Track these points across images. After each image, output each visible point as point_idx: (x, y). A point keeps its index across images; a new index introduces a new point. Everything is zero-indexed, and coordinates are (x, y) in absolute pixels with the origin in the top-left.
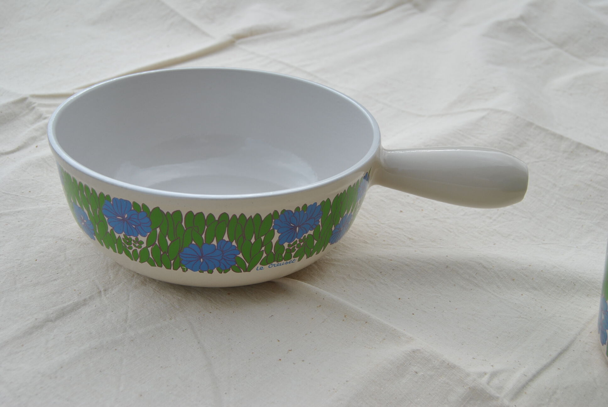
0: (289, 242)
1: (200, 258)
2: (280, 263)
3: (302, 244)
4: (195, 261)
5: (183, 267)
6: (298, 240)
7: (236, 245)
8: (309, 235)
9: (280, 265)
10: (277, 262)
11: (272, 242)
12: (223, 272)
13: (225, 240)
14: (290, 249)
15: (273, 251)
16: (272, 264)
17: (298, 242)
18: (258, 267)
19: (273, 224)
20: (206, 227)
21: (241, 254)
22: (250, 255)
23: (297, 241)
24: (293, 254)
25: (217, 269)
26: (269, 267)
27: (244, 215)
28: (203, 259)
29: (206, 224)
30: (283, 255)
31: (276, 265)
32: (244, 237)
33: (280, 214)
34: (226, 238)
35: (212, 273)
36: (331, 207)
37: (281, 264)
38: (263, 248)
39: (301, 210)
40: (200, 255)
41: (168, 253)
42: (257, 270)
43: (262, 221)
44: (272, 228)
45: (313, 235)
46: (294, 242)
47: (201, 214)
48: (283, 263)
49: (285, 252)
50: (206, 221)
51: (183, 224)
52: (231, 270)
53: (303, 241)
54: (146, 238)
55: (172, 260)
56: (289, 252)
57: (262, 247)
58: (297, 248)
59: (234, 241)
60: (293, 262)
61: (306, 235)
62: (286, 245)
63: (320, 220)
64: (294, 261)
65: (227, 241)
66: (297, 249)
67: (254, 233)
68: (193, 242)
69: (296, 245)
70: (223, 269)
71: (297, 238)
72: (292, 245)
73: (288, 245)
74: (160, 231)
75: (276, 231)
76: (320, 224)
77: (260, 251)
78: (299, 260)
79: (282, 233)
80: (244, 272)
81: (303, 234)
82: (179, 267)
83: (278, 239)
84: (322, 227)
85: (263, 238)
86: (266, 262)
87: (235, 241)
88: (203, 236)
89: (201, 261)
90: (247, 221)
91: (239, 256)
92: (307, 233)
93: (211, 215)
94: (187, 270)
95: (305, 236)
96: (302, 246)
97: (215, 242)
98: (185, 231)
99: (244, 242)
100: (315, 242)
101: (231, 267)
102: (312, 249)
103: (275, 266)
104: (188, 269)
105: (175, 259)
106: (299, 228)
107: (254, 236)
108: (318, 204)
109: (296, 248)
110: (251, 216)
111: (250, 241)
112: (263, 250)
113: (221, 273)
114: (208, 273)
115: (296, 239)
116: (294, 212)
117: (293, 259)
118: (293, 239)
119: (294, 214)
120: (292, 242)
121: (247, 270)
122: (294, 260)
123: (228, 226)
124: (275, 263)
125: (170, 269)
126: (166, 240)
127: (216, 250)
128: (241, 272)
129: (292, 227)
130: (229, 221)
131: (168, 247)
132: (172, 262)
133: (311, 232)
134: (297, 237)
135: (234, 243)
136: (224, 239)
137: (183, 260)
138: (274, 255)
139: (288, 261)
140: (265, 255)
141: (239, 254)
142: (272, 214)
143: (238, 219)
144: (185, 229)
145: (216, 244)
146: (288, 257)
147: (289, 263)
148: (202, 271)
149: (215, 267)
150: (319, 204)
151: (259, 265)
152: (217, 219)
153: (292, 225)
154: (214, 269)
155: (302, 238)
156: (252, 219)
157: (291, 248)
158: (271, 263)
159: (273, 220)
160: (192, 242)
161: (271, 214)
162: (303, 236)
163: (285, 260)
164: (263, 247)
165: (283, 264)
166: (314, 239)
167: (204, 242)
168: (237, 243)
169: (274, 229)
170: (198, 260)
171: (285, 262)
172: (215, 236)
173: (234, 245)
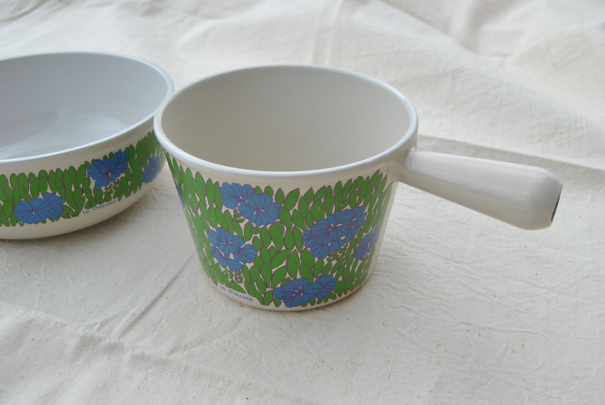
0: (106, 186)
1: (32, 212)
2: (102, 205)
3: (117, 186)
4: (28, 216)
5: (20, 222)
6: (113, 183)
7: (60, 196)
8: (121, 178)
9: (103, 206)
10: (100, 204)
11: (90, 188)
12: (55, 220)
13: (49, 193)
14: (108, 192)
15: (93, 195)
16: (96, 207)
17: (113, 185)
18: (84, 211)
19: (87, 173)
20: (30, 185)
21: (66, 202)
22: (74, 202)
23: (112, 184)
24: (112, 195)
25: (49, 218)
26: (94, 209)
27: (59, 169)
28: (35, 212)
29: (29, 182)
30: (103, 197)
31: (99, 207)
32: (65, 188)
33: (90, 164)
34: (49, 191)
35: (45, 223)
36: (136, 152)
37: (104, 205)
38: (84, 195)
39: (108, 157)
40: (31, 209)
41: (3, 212)
42: (84, 213)
43: (77, 172)
44: (87, 176)
45: (125, 178)
47: (23, 174)
48: (105, 204)
49: (104, 194)
50: (28, 179)
51: (10, 185)
52: (61, 217)
53: (118, 183)
55: (9, 218)
56: (108, 194)
57: (83, 193)
58: (114, 189)
59: (57, 192)
60: (114, 202)
61: (119, 178)
62: (103, 189)
63: (128, 164)
64: (115, 202)
65: (51, 194)
66: (114, 191)
67: (72, 182)
68: (22, 200)
69: (112, 188)
70: (54, 218)
71: (112, 182)
72: (109, 188)
73: (106, 189)
75: (91, 178)
76: (129, 167)
77: (82, 198)
78: (119, 200)
79: (97, 179)
80: (73, 217)
81: (116, 178)
82: (16, 223)
83: (95, 184)
84: (132, 169)
85: (81, 186)
86: (90, 206)
88: (30, 193)
89: (33, 214)
90: (63, 173)
91: (64, 204)
92: (119, 176)
93: (31, 174)
94: (24, 225)
95: (118, 179)
96: (118, 188)
97: (41, 196)
98: (13, 191)
99: (65, 192)
100: (130, 183)
101: (60, 215)
102: (128, 190)
103: (99, 208)
104: (25, 223)
105: (11, 217)
106: (111, 173)
107: (73, 185)
108: (123, 151)
109: (113, 190)
110: (66, 169)
111: (71, 190)
112: (84, 196)
113: (54, 221)
114: (43, 223)
115: (111, 183)
116: (102, 160)
117: (113, 200)
118: (108, 183)
119: (103, 162)
120: (108, 186)
121: (75, 215)
122: (115, 200)
123: (48, 181)
124: (98, 205)
125: (9, 226)
127: (43, 202)
128: (70, 217)
129: (104, 173)
130: (48, 176)
131: (3, 207)
132: (9, 219)
133: (123, 175)
134: (111, 181)
135: (57, 194)
136: (48, 192)
137: (17, 216)
138: (95, 199)
139: (110, 202)
140: (87, 200)
141: (64, 202)
142: (84, 164)
143: (55, 174)
144: (13, 189)
145: (42, 198)
146: (108, 199)
147: (111, 203)
148: (37, 223)
149: (47, 217)
151: (84, 209)
152: (37, 176)
153: (103, 171)
154: (46, 219)
155: (116, 181)
156: (68, 172)
157: (109, 191)
158: (94, 206)
159: (86, 170)
160: (21, 199)
161: (82, 165)
162: (117, 179)
163: (106, 202)
164: (84, 193)
165: (105, 206)
166: (127, 180)
167: (32, 198)
168: (60, 193)
169: (88, 177)
170: (30, 214)
171: (107, 203)
172: (40, 191)
173: (57, 196)
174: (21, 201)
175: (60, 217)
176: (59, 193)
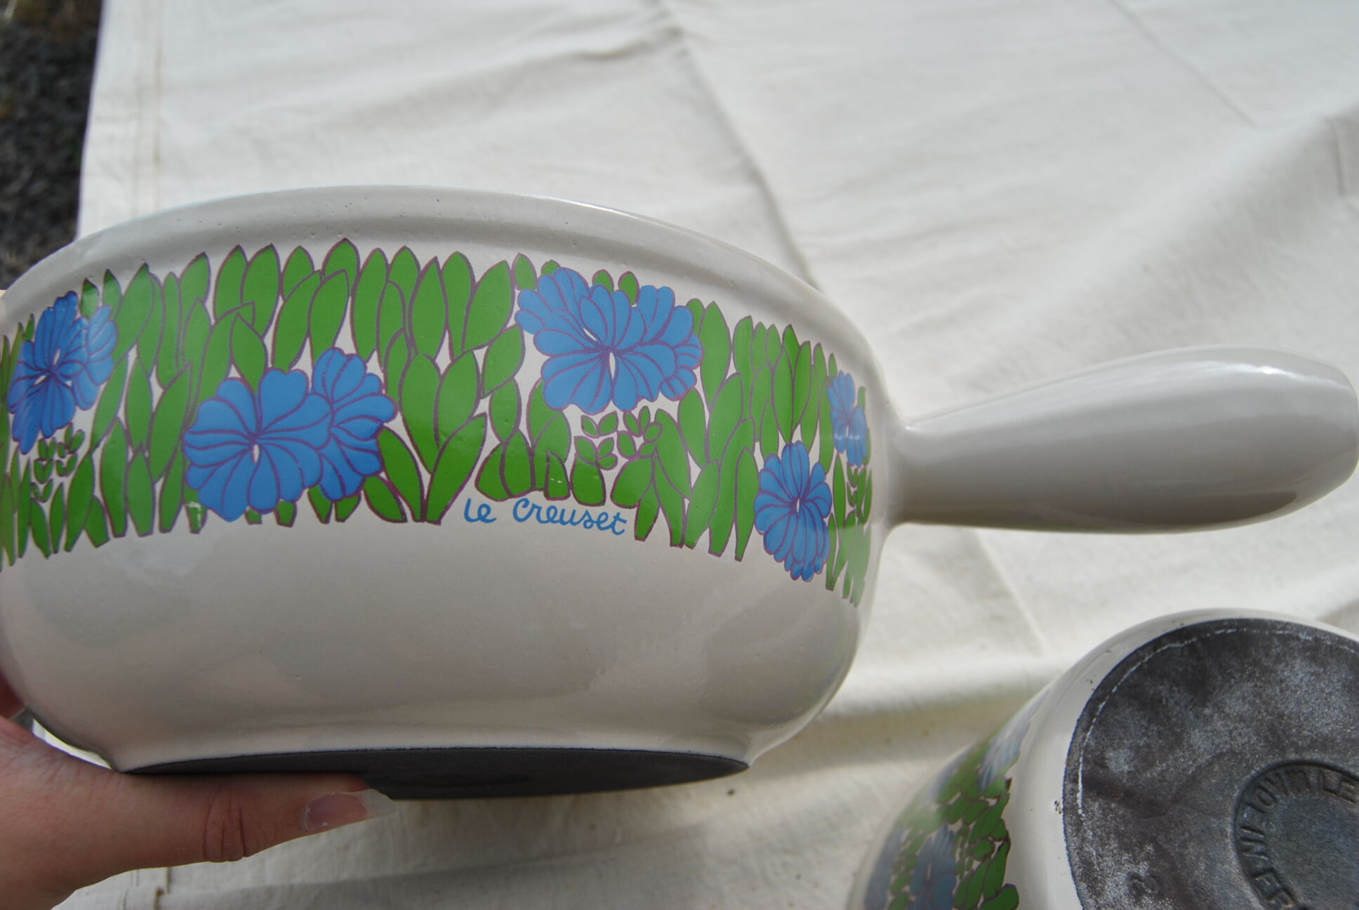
0: (587, 407)
1: (250, 441)
2: (558, 507)
3: (638, 442)
4: (233, 464)
5: (192, 505)
6: (621, 415)
7: (381, 376)
8: (662, 415)
9: (563, 524)
10: (547, 497)
11: (516, 385)
12: (333, 514)
13: (341, 351)
14: (592, 447)
15: (523, 427)
16: (527, 502)
17: (622, 427)
18: (468, 504)
19: (516, 308)
20: (281, 302)
21: (399, 419)
22: (437, 432)
23: (615, 415)
24: (609, 480)
25: (309, 496)
26: (515, 514)
27: (409, 250)
28: (261, 449)
29: (281, 291)
30: (568, 468)
31: (544, 518)
32: (411, 342)
33: (539, 277)
34: (345, 342)
35: (292, 524)
36: (732, 347)
37: (567, 519)
38: (484, 405)
39: (616, 289)
40: (253, 428)
41: (148, 445)
42: (467, 518)
43: (475, 286)
44: (512, 322)
45: (679, 429)
46: (603, 414)
47: (269, 253)
48: (574, 515)
49: (573, 449)
50: (281, 277)
51: (209, 303)
52: (363, 502)
53: (641, 429)
54: (96, 406)
55: (159, 479)
56: (592, 460)
57: (481, 395)
58: (621, 454)
59: (375, 355)
60: (613, 528)
61: (653, 407)
62: (574, 417)
63: (698, 373)
64: (619, 524)
65: (350, 357)
66: (622, 461)
67: (447, 326)
68: (233, 372)
69: (615, 437)
70: (334, 498)
71: (615, 404)
72: (600, 431)
73: (585, 423)
74: (138, 357)
75: (529, 338)
76: (699, 389)
77: (472, 418)
78: (640, 533)
79: (552, 354)
80: (415, 520)
81: (638, 398)
82: (180, 510)
83: (539, 376)
84: (710, 412)
85: (480, 355)
86: (501, 481)
87: (379, 356)
88: (268, 340)
89: (253, 458)
90: (422, 275)
91: (391, 425)
92: (651, 397)
93: (298, 256)
94: (204, 522)
95: (646, 412)
96: (640, 456)
97: (305, 364)
98: (212, 331)
99: (410, 364)
100: (695, 469)
101: (362, 488)
102: (688, 505)
103: (540, 521)
104: (210, 515)
105: (167, 470)
106: (617, 361)
107: (446, 341)
108: (680, 302)
109: (616, 453)
110: (435, 260)
111: (433, 361)
112: (484, 415)
113: (327, 520)
114: (279, 522)
115: (611, 407)
116: (590, 284)
117: (611, 509)
118: (598, 400)
119: (591, 291)
120: (595, 413)
121: (425, 512)
122: (619, 519)
123: (353, 293)
124: (539, 499)
125: (150, 530)
126: (150, 386)
127: (307, 395)
128: (404, 519)
129: (589, 346)
130: (359, 274)
131: (153, 417)
132: (159, 486)
133: (668, 406)
134: (612, 397)
135: (374, 367)
136: (338, 344)
137: (193, 463)
138: (532, 456)
139: (594, 515)
140: (492, 441)
141: (393, 418)
142: (510, 264)
143: (389, 268)
144: (213, 323)
145: (309, 372)
146: (588, 488)
147: (600, 527)
148: (255, 516)
149: (303, 488)
150: (684, 304)
151: (470, 492)
152: (318, 266)
153: (588, 333)
154: (300, 496)
155: (636, 414)
156: (440, 272)
157: (596, 444)
158: (522, 494)
159: (517, 292)
160: (228, 372)
161: (504, 263)
162: (640, 407)
163: (579, 502)
164: (485, 396)
165: (572, 523)
166: (686, 450)
167: (270, 365)
168: (384, 364)
169: (519, 326)
171: (581, 512)
172: (309, 334)
173: (372, 375)
174: (226, 378)
175: (359, 500)
176: (381, 366)
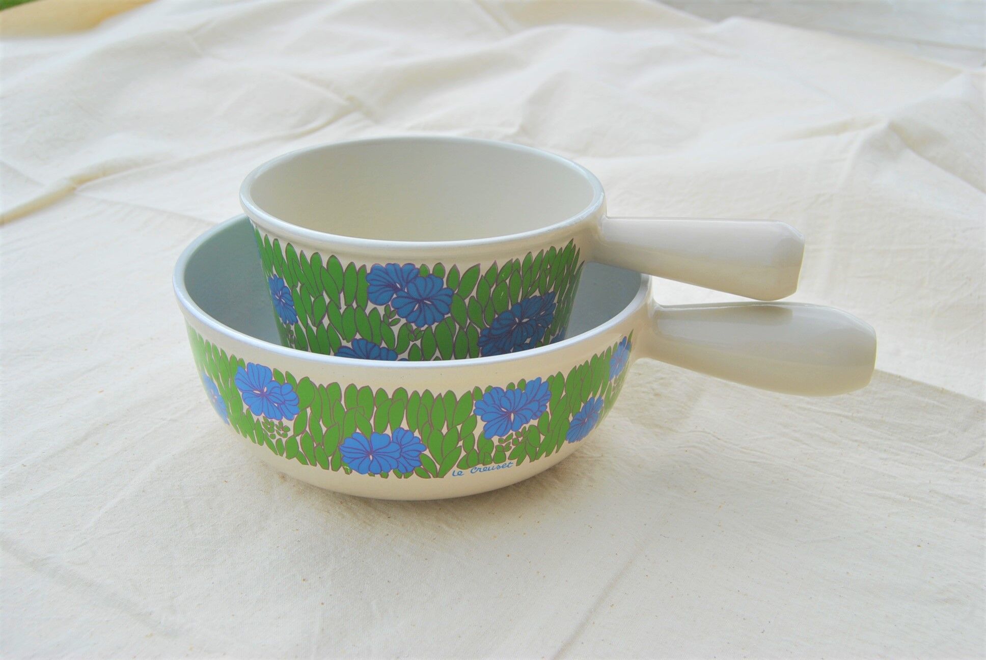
0: (501, 436)
1: (368, 453)
2: (488, 466)
3: (520, 439)
4: (362, 459)
5: (345, 467)
6: (514, 433)
7: (420, 437)
8: (531, 426)
9: (489, 470)
10: (484, 465)
11: (473, 435)
12: (403, 476)
13: (403, 429)
14: (502, 446)
15: (476, 447)
16: (476, 468)
17: (514, 437)
18: (454, 471)
19: (474, 408)
20: (375, 409)
21: (428, 450)
22: (442, 453)
23: (512, 434)
24: (508, 454)
25: (393, 471)
26: (471, 472)
27: (429, 391)
28: (373, 456)
29: (375, 404)
30: (492, 455)
31: (482, 470)
32: (431, 426)
33: (484, 392)
34: (404, 425)
35: (387, 478)
36: (565, 385)
37: (491, 468)
38: (461, 443)
39: (516, 387)
40: (369, 450)
41: (323, 444)
42: (453, 475)
43: (457, 403)
44: (472, 413)
45: (537, 427)
46: (507, 435)
47: (367, 389)
48: (493, 467)
49: (495, 449)
50: (374, 399)
51: (343, 402)
52: (414, 473)
53: (522, 434)
54: (293, 421)
55: (330, 456)
56: (502, 450)
57: (459, 440)
58: (513, 445)
59: (417, 430)
60: (508, 466)
61: (527, 426)
62: (495, 439)
63: (548, 404)
64: (510, 465)
65: (407, 431)
66: (513, 447)
67: (446, 419)
68: (358, 431)
69: (511, 441)
70: (404, 472)
71: (513, 430)
72: (505, 441)
73: (499, 441)
74: (312, 412)
75: (479, 418)
76: (548, 410)
77: (456, 448)
78: (518, 464)
79: (488, 422)
80: (434, 477)
81: (522, 425)
82: (340, 467)
83: (483, 430)
84: (551, 415)
85: (459, 427)
86: (466, 464)
87: (419, 430)
88: (372, 422)
89: (370, 459)
90: (435, 400)
91: (425, 452)
92: (527, 422)
93: (381, 391)
94: (351, 472)
95: (525, 427)
96: (520, 443)
97: (388, 432)
98: (346, 413)
99: (431, 432)
100: (542, 437)
101: (413, 469)
102: (538, 449)
103: (480, 471)
104: (353, 471)
105: (333, 455)
106: (514, 416)
107: (446, 424)
108: (543, 380)
109: (511, 445)
110: (440, 394)
111: (441, 431)
112: (461, 446)
113: (401, 478)
114: (382, 477)
115: (511, 432)
116: (505, 390)
117: (507, 461)
118: (505, 431)
119: (505, 393)
120: (504, 436)
121: (437, 475)
122: (510, 463)
123: (406, 408)
124: (480, 466)
125: (328, 469)
126: (320, 425)
127: (390, 443)
128: (430, 477)
129: (503, 413)
130: (408, 401)
131: (323, 436)
132: (330, 458)
133: (534, 422)
134: (512, 428)
135: (417, 434)
136: (402, 426)
137: (344, 456)
138: (478, 454)
139: (501, 465)
140: (463, 454)
141: (425, 450)
142: (472, 391)
143: (420, 398)
144: (346, 410)
145: (391, 435)
146: (499, 458)
147: (503, 467)
148: (373, 474)
149: (391, 469)
150: (545, 380)
151: (455, 469)
152: (390, 396)
153: (502, 409)
154: (389, 471)
155: (520, 430)
156: (443, 399)
157: (504, 445)
158: (474, 466)
159: (474, 402)
160: (356, 430)
161: (470, 391)
162: (522, 427)
163: (495, 463)
164: (461, 440)
165: (492, 469)
166: (540, 432)
167: (374, 431)
168: (420, 433)
169: (475, 414)
170: (366, 457)
171: (496, 465)
172: (389, 422)
173: (416, 437)
174: (355, 432)
175: (413, 473)
176: (419, 434)
